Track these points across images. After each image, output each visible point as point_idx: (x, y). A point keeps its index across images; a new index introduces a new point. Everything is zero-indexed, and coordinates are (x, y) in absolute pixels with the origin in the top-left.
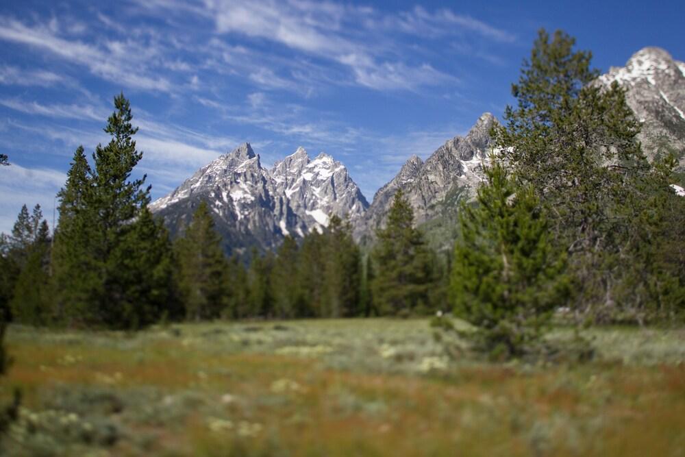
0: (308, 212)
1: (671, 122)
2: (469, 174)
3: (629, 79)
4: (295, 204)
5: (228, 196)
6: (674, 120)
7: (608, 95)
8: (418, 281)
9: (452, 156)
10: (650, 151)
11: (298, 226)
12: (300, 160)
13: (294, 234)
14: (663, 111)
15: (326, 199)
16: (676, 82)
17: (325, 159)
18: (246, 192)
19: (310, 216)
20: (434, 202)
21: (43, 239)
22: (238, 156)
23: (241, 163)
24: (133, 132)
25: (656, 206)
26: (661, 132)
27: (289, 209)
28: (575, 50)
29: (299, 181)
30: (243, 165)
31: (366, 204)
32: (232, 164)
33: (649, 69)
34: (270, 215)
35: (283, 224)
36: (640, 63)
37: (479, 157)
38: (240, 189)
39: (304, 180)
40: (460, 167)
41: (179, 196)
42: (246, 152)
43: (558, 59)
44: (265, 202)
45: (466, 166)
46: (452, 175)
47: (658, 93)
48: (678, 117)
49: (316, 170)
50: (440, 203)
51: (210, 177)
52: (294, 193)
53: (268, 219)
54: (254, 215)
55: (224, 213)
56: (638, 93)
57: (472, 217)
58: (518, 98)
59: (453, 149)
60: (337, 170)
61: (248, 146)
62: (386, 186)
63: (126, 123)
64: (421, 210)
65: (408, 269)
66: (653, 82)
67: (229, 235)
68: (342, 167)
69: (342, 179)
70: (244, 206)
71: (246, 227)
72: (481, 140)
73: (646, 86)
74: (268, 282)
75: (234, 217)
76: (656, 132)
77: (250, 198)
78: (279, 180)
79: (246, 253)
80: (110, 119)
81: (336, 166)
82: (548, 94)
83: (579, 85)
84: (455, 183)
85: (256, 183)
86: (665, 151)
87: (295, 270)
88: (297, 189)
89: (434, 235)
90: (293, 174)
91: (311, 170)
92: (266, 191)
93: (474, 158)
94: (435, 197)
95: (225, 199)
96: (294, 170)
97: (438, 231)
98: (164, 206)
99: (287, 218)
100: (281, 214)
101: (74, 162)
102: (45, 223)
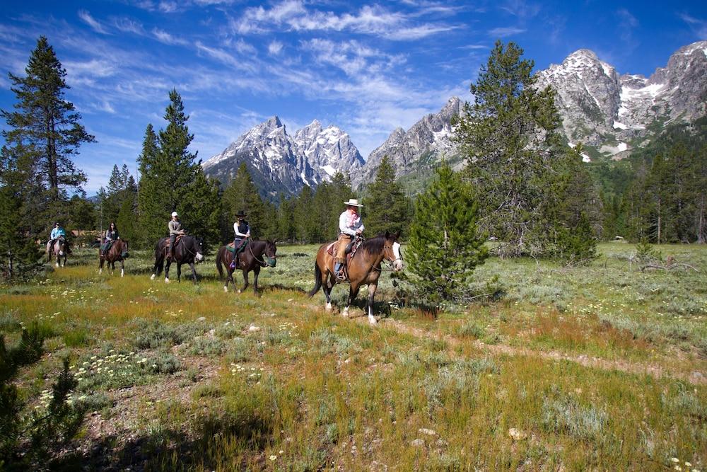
0: (321, 167)
1: (589, 108)
2: (437, 142)
3: (563, 74)
4: (312, 161)
5: (263, 155)
6: (591, 106)
7: (542, 95)
8: (395, 220)
9: (426, 128)
10: (569, 129)
11: (314, 177)
12: (315, 129)
13: (312, 183)
14: (584, 99)
15: (334, 158)
16: (597, 77)
17: (333, 129)
18: (276, 152)
19: (323, 170)
20: (411, 161)
21: (132, 188)
22: (269, 126)
23: (272, 131)
24: (185, 119)
25: (563, 180)
26: (580, 115)
27: (307, 164)
28: (521, 59)
29: (315, 144)
30: (273, 132)
31: (363, 162)
32: (265, 131)
33: (579, 67)
34: (293, 169)
35: (303, 176)
36: (574, 61)
37: (446, 130)
38: (272, 150)
39: (318, 144)
40: (432, 136)
41: (228, 155)
42: (275, 122)
43: (508, 66)
44: (290, 160)
45: (436, 136)
46: (426, 142)
47: (583, 86)
48: (594, 105)
49: (327, 137)
50: (416, 162)
51: (249, 141)
52: (311, 153)
53: (292, 172)
54: (282, 168)
55: (261, 167)
56: (568, 85)
57: (426, 205)
58: (475, 95)
59: (428, 123)
60: (343, 137)
61: (277, 118)
62: (378, 149)
63: (179, 112)
64: (402, 167)
65: (389, 212)
66: (581, 77)
67: (264, 183)
68: (346, 135)
69: (346, 143)
70: (275, 162)
71: (277, 177)
72: (448, 116)
73: (575, 80)
74: (292, 218)
75: (268, 170)
76: (576, 115)
77: (279, 157)
78: (300, 143)
79: (277, 195)
80: (167, 109)
81: (341, 133)
82: (497, 94)
83: (521, 87)
84: (428, 149)
85: (283, 146)
86: (581, 129)
87: (311, 211)
88: (313, 151)
89: (410, 185)
90: (310, 139)
91: (323, 137)
92: (291, 152)
93: (443, 130)
94: (412, 158)
95: (261, 157)
96: (311, 137)
97: (413, 182)
98: (217, 162)
99: (306, 171)
100: (302, 167)
101: (147, 136)
102: (131, 177)
